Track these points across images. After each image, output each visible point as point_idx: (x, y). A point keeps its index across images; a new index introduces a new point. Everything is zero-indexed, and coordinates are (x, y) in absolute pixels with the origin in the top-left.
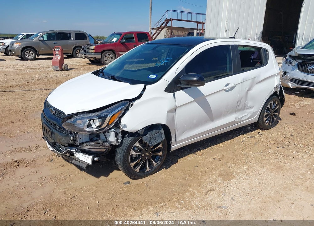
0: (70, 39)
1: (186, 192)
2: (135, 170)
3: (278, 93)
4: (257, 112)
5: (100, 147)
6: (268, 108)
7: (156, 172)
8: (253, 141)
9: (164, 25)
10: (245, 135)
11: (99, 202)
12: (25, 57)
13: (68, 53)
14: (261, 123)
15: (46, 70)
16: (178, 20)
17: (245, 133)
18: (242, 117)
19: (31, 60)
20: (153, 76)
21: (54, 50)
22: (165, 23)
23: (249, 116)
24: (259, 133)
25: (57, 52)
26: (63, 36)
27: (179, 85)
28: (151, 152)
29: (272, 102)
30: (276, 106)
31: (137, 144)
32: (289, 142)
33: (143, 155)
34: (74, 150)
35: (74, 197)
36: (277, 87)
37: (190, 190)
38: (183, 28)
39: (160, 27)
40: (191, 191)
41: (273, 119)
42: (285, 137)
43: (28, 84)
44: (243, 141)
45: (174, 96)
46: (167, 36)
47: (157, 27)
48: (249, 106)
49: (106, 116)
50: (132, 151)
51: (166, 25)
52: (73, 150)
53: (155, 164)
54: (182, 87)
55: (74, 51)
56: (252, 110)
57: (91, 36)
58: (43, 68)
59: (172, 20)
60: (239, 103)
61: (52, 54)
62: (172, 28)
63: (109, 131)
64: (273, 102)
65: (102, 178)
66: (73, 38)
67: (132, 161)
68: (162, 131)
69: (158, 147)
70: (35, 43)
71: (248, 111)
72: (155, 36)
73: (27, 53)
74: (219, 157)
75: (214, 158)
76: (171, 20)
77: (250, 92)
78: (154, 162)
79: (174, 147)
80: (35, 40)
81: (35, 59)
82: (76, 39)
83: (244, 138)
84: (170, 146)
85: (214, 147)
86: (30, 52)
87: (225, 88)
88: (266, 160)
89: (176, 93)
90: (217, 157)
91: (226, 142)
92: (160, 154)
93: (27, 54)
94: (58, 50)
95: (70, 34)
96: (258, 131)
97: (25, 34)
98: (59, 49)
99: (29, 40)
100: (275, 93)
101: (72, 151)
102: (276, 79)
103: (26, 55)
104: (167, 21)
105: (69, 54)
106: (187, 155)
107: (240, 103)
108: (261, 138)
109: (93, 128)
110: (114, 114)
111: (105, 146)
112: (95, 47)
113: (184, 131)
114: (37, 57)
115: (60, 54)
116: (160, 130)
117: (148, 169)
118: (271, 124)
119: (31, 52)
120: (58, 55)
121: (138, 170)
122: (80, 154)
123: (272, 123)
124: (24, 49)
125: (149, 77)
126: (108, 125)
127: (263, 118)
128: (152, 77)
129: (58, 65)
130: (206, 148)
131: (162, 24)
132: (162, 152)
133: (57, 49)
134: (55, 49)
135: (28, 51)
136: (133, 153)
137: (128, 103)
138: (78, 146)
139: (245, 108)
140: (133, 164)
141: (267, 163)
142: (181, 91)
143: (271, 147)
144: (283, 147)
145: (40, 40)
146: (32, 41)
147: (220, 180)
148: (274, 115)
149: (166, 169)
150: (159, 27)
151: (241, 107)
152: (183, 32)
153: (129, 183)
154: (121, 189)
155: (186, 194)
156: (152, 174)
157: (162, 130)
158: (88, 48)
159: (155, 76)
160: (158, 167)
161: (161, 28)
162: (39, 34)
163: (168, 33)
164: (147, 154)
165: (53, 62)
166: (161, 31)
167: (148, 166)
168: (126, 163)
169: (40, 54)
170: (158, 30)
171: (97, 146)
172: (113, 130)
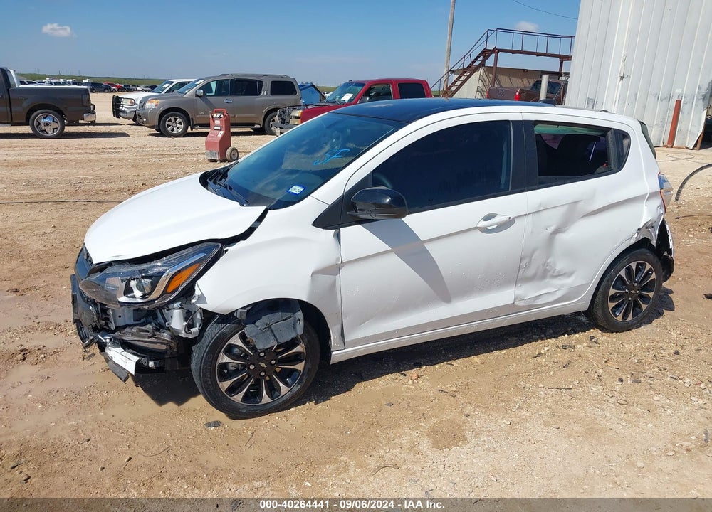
0: (260, 93)
1: (329, 463)
2: (231, 398)
3: (654, 243)
4: (584, 286)
5: (150, 340)
6: (620, 277)
7: (289, 408)
8: (565, 356)
9: (477, 63)
10: (552, 341)
11: (130, 459)
12: (166, 130)
13: (253, 124)
14: (599, 314)
15: (194, 158)
16: (514, 52)
17: (555, 335)
18: (537, 297)
19: (176, 136)
20: (297, 190)
21: (213, 117)
22: (481, 58)
23: (559, 294)
24: (592, 338)
25: (217, 122)
26: (247, 86)
27: (353, 213)
28: (273, 362)
29: (633, 265)
30: (648, 275)
31: (236, 340)
32: (661, 370)
33: (252, 367)
34: (108, 341)
35: (88, 441)
36: (646, 227)
37: (342, 458)
38: (524, 70)
39: (469, 67)
40: (342, 461)
41: (637, 305)
42: (655, 356)
43: (142, 187)
44: (539, 355)
45: (338, 236)
46: (484, 89)
47: (461, 67)
48: (559, 272)
49: (161, 274)
50: (221, 354)
51: (483, 64)
52: (105, 339)
53: (284, 389)
54: (358, 218)
55: (267, 120)
56: (569, 282)
57: (313, 86)
58: (192, 154)
59: (498, 52)
60: (524, 263)
61: (208, 125)
62: (496, 71)
63: (171, 306)
64: (638, 264)
65: (171, 406)
66: (265, 91)
67: (224, 377)
68: (300, 315)
69: (292, 351)
70: (189, 101)
71: (557, 282)
72: (454, 88)
73: (170, 121)
74: (454, 389)
75: (443, 388)
76: (496, 51)
77: (560, 236)
78: (281, 384)
79: (338, 354)
80: (189, 94)
81: (185, 134)
82: (273, 93)
83: (546, 349)
84: (326, 351)
85: (457, 363)
86: (176, 119)
87: (483, 224)
88: (571, 407)
89: (343, 230)
90: (451, 387)
91: (496, 353)
92: (300, 367)
93: (170, 123)
94: (220, 117)
95: (261, 83)
96: (594, 332)
97: (176, 81)
98: (222, 116)
99: (177, 95)
100: (643, 243)
101: (104, 341)
102: (645, 208)
103: (169, 126)
104: (486, 54)
105: (256, 126)
106: (381, 375)
107: (530, 260)
108: (590, 350)
109: (134, 297)
110: (179, 271)
111: (160, 339)
112: (302, 113)
113: (364, 318)
114: (189, 130)
115: (224, 126)
116: (294, 313)
117: (266, 399)
118: (630, 318)
119: (179, 120)
120: (219, 128)
121: (238, 398)
122: (116, 349)
123: (633, 316)
124: (166, 113)
125: (290, 190)
126: (165, 292)
127: (604, 303)
128: (294, 192)
129: (217, 150)
130: (438, 363)
131: (474, 62)
132: (305, 362)
133: (218, 116)
134: (215, 116)
135: (172, 118)
136: (224, 359)
137: (218, 246)
138: (113, 332)
139: (545, 274)
140: (225, 385)
141: (569, 415)
142: (359, 227)
143: (604, 377)
144: (636, 381)
145: (197, 96)
146: (181, 97)
147: (426, 444)
148: (641, 296)
149: (315, 404)
150: (465, 67)
151: (531, 272)
152: (525, 80)
153: (217, 424)
154: (191, 437)
155: (327, 466)
156: (278, 411)
157: (300, 313)
158: (289, 115)
159: (301, 189)
160: (293, 396)
161: (471, 69)
162: (198, 83)
163: (487, 81)
164: (263, 365)
165: (207, 143)
166: (468, 77)
167: (264, 392)
168: (207, 381)
169: (195, 123)
170: (462, 74)
171: (143, 337)
172: (177, 305)
